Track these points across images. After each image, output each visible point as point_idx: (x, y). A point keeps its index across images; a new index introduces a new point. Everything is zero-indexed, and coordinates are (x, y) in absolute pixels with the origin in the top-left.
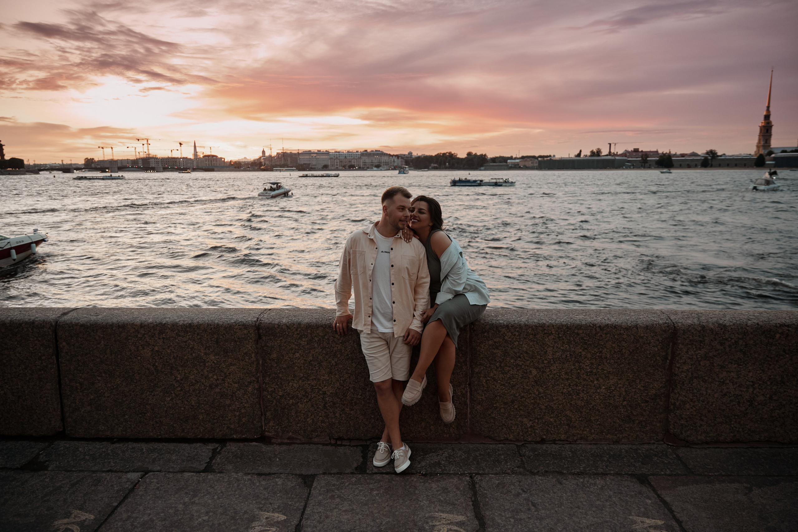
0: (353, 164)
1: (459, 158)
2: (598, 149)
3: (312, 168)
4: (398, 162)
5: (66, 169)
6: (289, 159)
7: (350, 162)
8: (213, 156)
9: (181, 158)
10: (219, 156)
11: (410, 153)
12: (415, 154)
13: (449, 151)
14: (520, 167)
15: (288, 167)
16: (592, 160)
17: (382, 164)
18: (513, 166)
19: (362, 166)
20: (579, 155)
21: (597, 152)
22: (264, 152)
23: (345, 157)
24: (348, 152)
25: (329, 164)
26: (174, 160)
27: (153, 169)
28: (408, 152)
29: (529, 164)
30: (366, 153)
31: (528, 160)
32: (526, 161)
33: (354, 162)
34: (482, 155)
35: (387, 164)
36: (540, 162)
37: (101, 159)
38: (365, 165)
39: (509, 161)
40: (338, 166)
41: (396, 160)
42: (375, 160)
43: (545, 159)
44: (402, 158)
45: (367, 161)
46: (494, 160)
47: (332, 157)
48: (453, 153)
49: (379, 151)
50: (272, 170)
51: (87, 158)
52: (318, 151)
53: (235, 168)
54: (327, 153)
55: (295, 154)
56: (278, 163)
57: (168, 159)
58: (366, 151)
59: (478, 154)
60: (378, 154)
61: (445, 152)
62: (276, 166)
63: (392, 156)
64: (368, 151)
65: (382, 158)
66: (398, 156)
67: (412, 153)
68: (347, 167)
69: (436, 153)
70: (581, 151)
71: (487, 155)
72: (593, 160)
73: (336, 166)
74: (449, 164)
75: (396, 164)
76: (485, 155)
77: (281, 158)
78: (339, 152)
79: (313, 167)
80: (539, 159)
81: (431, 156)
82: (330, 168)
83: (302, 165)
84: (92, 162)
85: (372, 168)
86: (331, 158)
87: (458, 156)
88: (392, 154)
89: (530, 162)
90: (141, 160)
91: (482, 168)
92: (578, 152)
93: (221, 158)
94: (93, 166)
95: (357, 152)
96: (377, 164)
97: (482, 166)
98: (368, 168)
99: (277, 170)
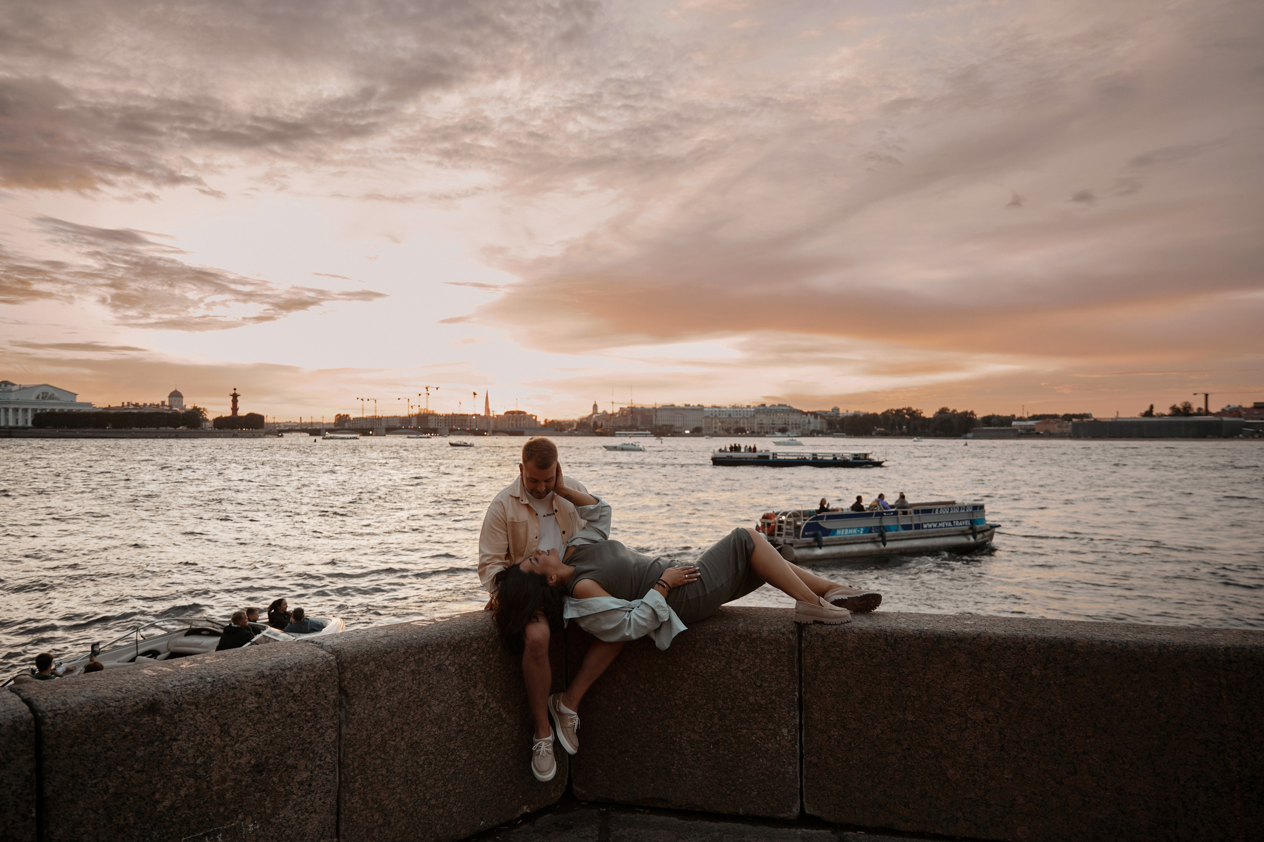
0: (742, 425)
1: (924, 418)
2: (1186, 403)
3: (675, 432)
4: (816, 424)
5: (314, 430)
6: (639, 417)
7: (737, 422)
8: (520, 412)
9: (473, 415)
10: (529, 413)
11: (836, 410)
12: (843, 411)
13: (907, 406)
14: (1038, 434)
15: (638, 430)
16: (1177, 422)
17: (790, 427)
18: (1023, 432)
19: (756, 430)
20: (1149, 413)
21: (1185, 408)
22: (595, 406)
23: (730, 415)
24: (734, 407)
25: (703, 426)
26: (462, 418)
27: (435, 432)
28: (832, 407)
29: (1055, 428)
30: (762, 409)
31: (1052, 421)
32: (1048, 422)
33: (744, 423)
34: (966, 413)
35: (797, 426)
36: (1074, 424)
37: (359, 415)
38: (761, 428)
39: (1014, 423)
40: (717, 430)
41: (812, 419)
42: (779, 420)
43: (1085, 420)
44: (822, 417)
45: (765, 421)
46: (988, 421)
47: (707, 414)
48: (914, 409)
49: (785, 406)
50: (613, 435)
51: (339, 415)
52: (686, 405)
53: (556, 430)
54: (700, 408)
55: (649, 410)
56: (621, 424)
57: (454, 416)
58: (764, 405)
59: (959, 411)
60: (783, 411)
61: (900, 407)
62: (620, 428)
63: (806, 414)
64: (768, 405)
65: (790, 416)
66: (815, 414)
67: (838, 410)
68: (732, 432)
69: (884, 410)
70: (1152, 407)
71: (975, 412)
72: (1178, 424)
73: (714, 430)
74: (908, 428)
75: (812, 427)
76: (972, 413)
77: (626, 416)
78: (719, 407)
79: (677, 430)
80: (1074, 420)
81: (875, 415)
82: (704, 432)
83: (660, 428)
84: (346, 421)
85: (773, 433)
86: (707, 417)
87: (922, 415)
88: (805, 410)
89: (1056, 426)
90: (415, 418)
91: (969, 435)
92: (1147, 408)
93: (532, 416)
94: (347, 426)
95: (748, 407)
96: (781, 426)
97: (966, 432)
98: (767, 433)
99: (620, 435)
